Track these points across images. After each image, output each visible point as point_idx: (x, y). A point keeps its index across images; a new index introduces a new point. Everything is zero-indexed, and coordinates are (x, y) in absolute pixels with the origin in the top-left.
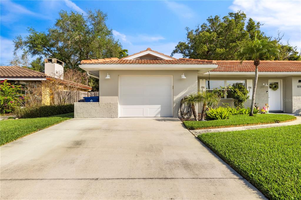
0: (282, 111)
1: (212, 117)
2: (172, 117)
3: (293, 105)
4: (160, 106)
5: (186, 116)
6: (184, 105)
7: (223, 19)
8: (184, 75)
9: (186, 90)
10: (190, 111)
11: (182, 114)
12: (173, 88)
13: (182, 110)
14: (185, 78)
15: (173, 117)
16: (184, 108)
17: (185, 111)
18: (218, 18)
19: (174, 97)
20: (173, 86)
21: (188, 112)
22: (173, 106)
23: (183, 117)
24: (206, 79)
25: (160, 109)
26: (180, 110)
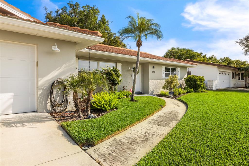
0: (141, 92)
1: (98, 108)
2: (34, 112)
3: (150, 87)
4: (12, 94)
5: (59, 108)
6: (55, 92)
7: (82, 7)
8: (56, 47)
9: (60, 69)
10: (66, 100)
11: (53, 106)
12: (37, 66)
13: (53, 99)
14: (58, 50)
15: (37, 112)
16: (55, 95)
17: (57, 101)
18: (78, 5)
19: (39, 79)
20: (37, 62)
21: (63, 102)
22: (37, 95)
23: (54, 110)
24: (78, 58)
25: (12, 101)
26: (49, 99)
